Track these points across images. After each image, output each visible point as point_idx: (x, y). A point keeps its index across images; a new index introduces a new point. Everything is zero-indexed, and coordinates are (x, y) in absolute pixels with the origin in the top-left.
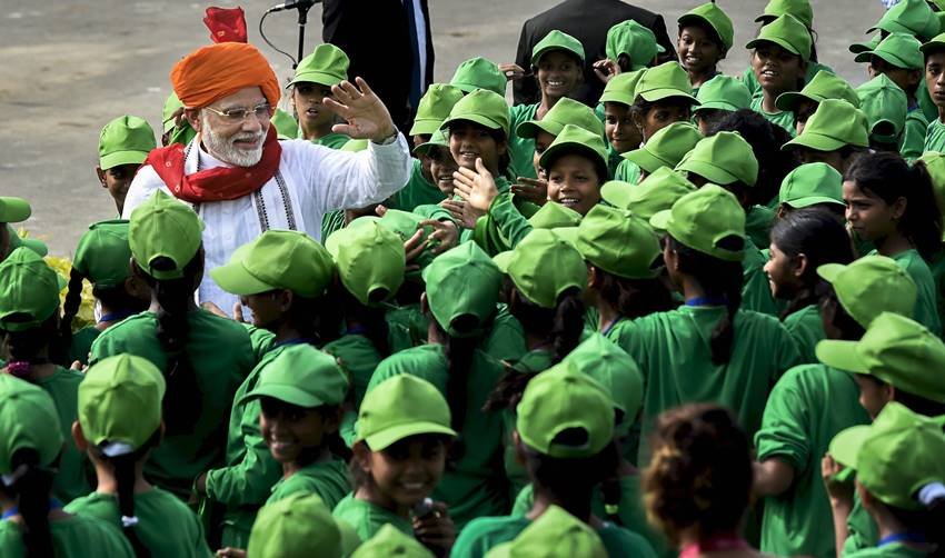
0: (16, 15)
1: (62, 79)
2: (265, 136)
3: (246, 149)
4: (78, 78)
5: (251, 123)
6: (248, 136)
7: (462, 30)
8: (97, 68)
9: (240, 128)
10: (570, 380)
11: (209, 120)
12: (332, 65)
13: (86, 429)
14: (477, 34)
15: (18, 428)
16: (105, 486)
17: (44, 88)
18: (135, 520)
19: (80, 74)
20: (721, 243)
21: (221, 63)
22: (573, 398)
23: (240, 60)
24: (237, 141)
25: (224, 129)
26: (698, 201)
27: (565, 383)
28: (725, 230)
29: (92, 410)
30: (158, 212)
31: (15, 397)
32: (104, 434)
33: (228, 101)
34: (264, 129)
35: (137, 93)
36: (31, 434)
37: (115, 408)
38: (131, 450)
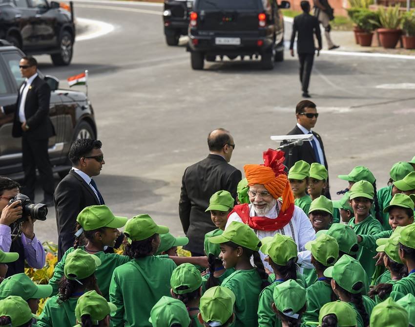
0: (177, 151)
10: (389, 307)
12: (302, 170)
13: (203, 315)
15: (172, 316)
22: (391, 315)
27: (387, 309)
29: (205, 308)
31: (169, 304)
32: (210, 318)
36: (178, 318)
37: (214, 308)
38: (221, 325)
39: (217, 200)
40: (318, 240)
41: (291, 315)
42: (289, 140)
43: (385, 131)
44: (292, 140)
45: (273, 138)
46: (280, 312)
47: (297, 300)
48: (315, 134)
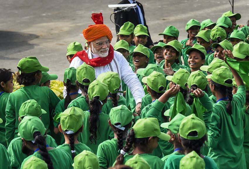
0: (44, 15)
1: (57, 32)
2: (108, 49)
3: (104, 53)
4: (61, 31)
5: (105, 46)
6: (104, 50)
7: (165, 18)
8: (66, 29)
9: (102, 48)
11: (93, 45)
12: (129, 28)
14: (169, 19)
16: (67, 142)
17: (52, 34)
18: (75, 151)
19: (61, 30)
20: (226, 82)
21: (96, 31)
22: (193, 123)
23: (101, 29)
24: (101, 51)
25: (98, 49)
26: (220, 70)
28: (227, 78)
29: (63, 121)
30: (85, 67)
33: (98, 41)
34: (108, 47)
35: (77, 36)
37: (69, 121)
38: (74, 133)
39: (74, 48)
40: (152, 76)
41: (119, 127)
42: (121, 7)
43: (186, 1)
44: (123, 7)
45: (110, 6)
46: (113, 125)
47: (125, 118)
48: (138, 3)
